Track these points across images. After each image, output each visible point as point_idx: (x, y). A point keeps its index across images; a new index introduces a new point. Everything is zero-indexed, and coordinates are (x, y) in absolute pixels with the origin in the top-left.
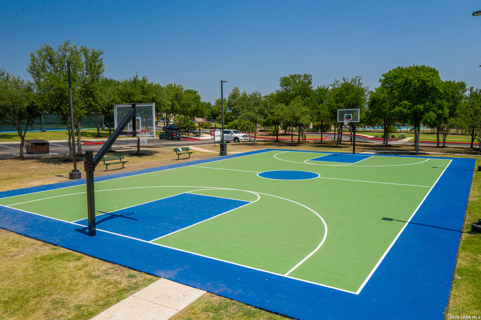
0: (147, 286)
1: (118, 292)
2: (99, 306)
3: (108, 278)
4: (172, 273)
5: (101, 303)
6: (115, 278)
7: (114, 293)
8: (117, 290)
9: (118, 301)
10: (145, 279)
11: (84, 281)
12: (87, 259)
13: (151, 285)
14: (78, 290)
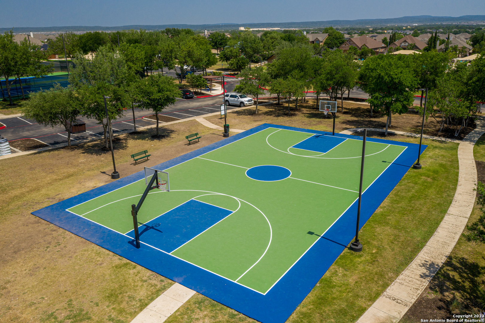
0: (169, 288)
1: (157, 291)
2: (149, 300)
3: (151, 282)
4: (181, 279)
5: (150, 298)
6: (154, 282)
7: (154, 292)
8: (156, 290)
9: (157, 297)
10: (168, 283)
11: (140, 284)
12: (139, 268)
13: (171, 287)
14: (138, 289)
